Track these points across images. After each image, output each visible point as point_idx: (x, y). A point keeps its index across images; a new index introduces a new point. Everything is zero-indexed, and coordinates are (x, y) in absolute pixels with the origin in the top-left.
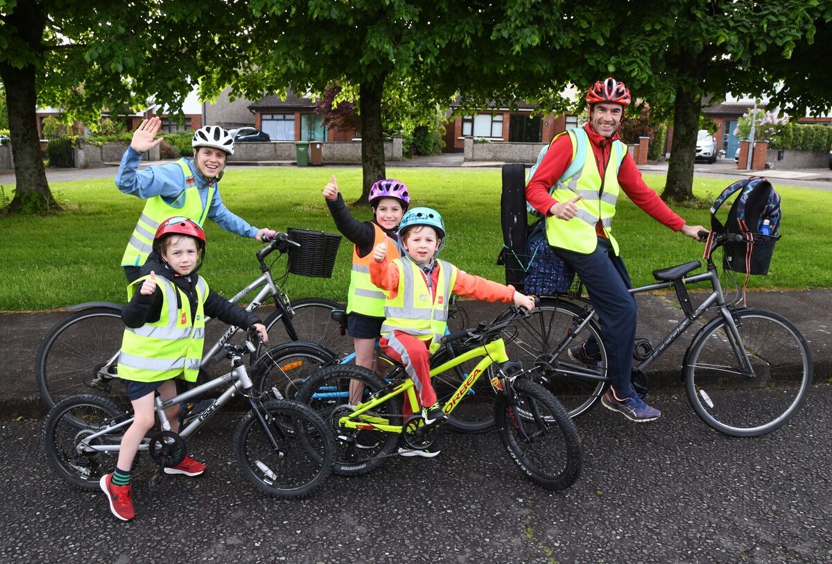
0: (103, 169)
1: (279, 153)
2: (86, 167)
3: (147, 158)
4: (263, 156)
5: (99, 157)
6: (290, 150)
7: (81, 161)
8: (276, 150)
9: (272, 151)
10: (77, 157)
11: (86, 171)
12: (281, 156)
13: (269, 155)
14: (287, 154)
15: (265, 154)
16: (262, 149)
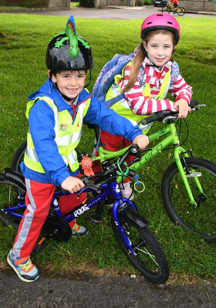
0: (108, 10)
1: (206, 7)
2: (100, 8)
3: (128, 5)
4: (196, 8)
5: (106, 3)
6: (213, 6)
7: (98, 5)
8: (204, 6)
9: (202, 6)
10: (96, 2)
11: (100, 10)
12: (207, 9)
13: (200, 8)
14: (211, 8)
15: (198, 7)
16: (196, 4)
